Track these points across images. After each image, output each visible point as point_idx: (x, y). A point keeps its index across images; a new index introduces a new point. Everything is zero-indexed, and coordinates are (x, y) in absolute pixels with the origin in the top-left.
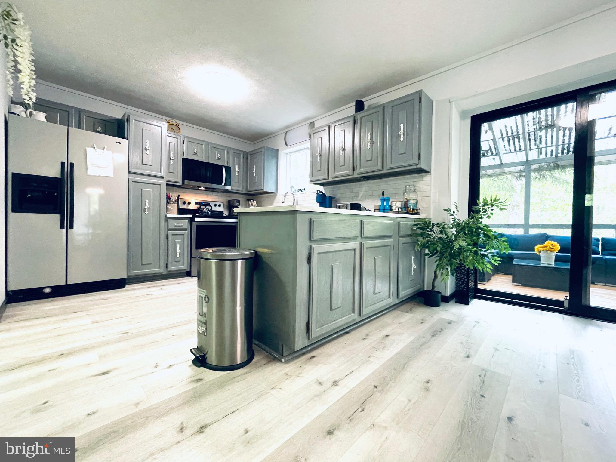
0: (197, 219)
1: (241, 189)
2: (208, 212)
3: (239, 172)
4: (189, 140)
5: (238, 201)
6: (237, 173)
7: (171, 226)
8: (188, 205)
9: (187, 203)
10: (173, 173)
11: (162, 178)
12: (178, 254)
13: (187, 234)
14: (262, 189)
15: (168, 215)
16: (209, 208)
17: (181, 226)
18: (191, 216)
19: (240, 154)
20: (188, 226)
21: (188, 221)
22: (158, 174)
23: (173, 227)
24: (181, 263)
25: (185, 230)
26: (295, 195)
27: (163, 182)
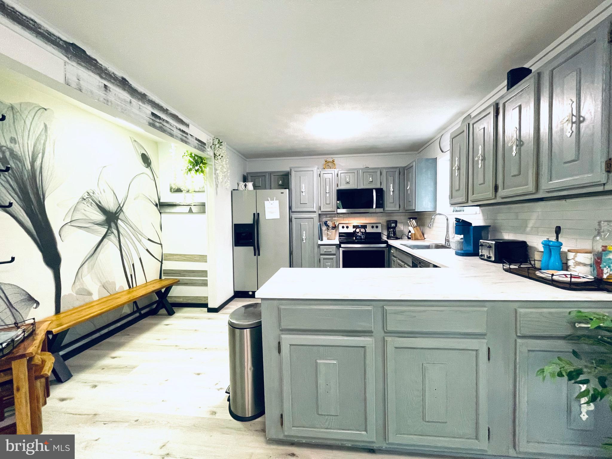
0: (343, 245)
1: (397, 208)
3: (395, 191)
4: (342, 172)
6: (391, 192)
7: (322, 252)
8: (347, 229)
9: (345, 227)
10: (329, 204)
11: (315, 212)
13: (335, 258)
14: (414, 209)
17: (331, 251)
19: (395, 171)
20: (336, 252)
21: (336, 247)
22: (312, 209)
25: (334, 254)
27: (315, 216)
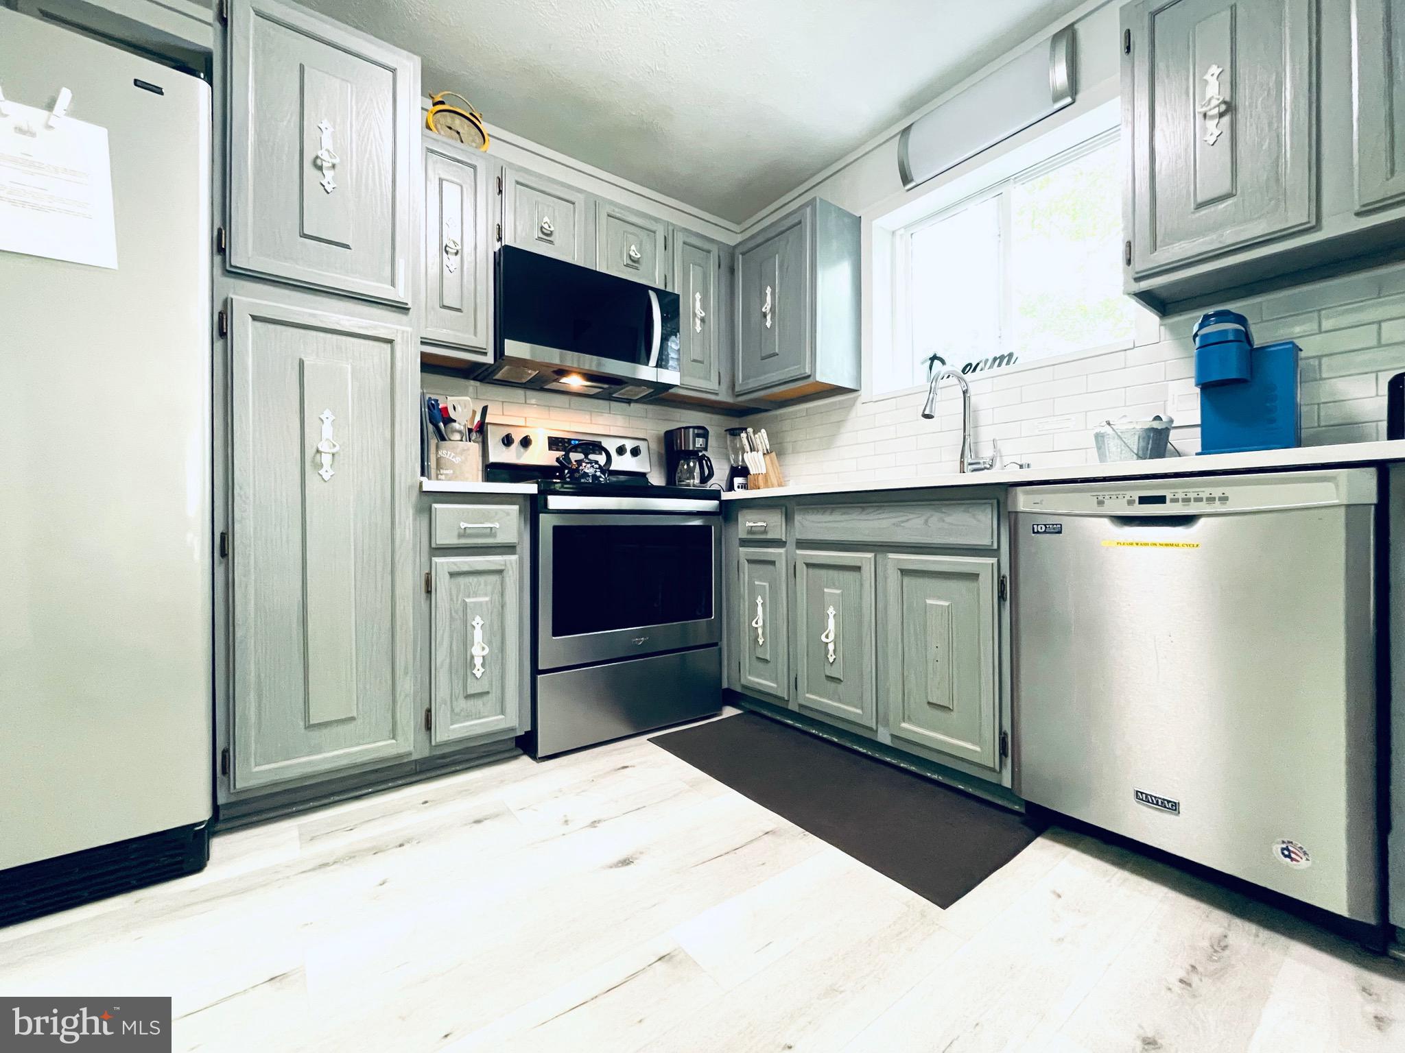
0: (555, 502)
1: (712, 385)
2: (598, 474)
3: (707, 321)
4: (521, 180)
5: (701, 431)
6: (698, 322)
7: (444, 537)
8: (522, 449)
9: (517, 438)
10: (459, 310)
11: (402, 311)
12: (478, 661)
13: (516, 567)
14: (808, 371)
15: (429, 485)
16: (602, 459)
17: (492, 532)
18: (531, 488)
19: (709, 252)
20: (520, 535)
21: (520, 511)
22: (385, 292)
23: (453, 540)
24: (493, 698)
25: (509, 549)
26: (970, 385)
